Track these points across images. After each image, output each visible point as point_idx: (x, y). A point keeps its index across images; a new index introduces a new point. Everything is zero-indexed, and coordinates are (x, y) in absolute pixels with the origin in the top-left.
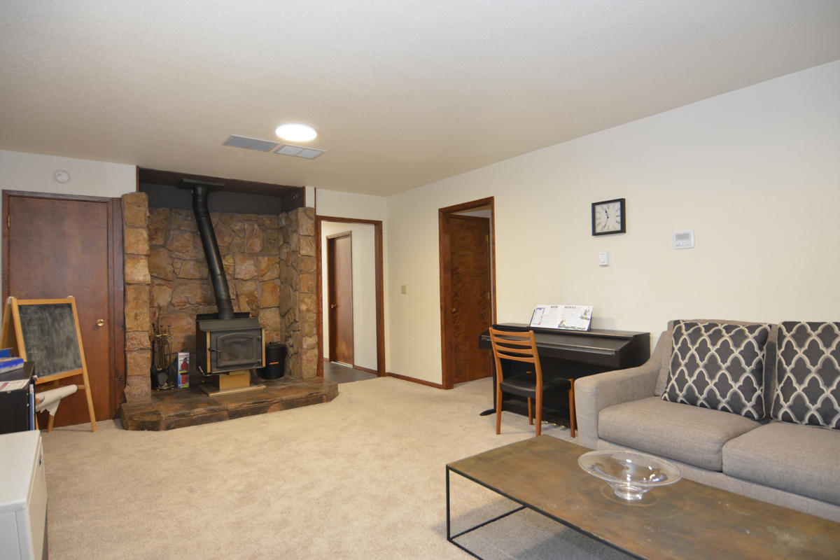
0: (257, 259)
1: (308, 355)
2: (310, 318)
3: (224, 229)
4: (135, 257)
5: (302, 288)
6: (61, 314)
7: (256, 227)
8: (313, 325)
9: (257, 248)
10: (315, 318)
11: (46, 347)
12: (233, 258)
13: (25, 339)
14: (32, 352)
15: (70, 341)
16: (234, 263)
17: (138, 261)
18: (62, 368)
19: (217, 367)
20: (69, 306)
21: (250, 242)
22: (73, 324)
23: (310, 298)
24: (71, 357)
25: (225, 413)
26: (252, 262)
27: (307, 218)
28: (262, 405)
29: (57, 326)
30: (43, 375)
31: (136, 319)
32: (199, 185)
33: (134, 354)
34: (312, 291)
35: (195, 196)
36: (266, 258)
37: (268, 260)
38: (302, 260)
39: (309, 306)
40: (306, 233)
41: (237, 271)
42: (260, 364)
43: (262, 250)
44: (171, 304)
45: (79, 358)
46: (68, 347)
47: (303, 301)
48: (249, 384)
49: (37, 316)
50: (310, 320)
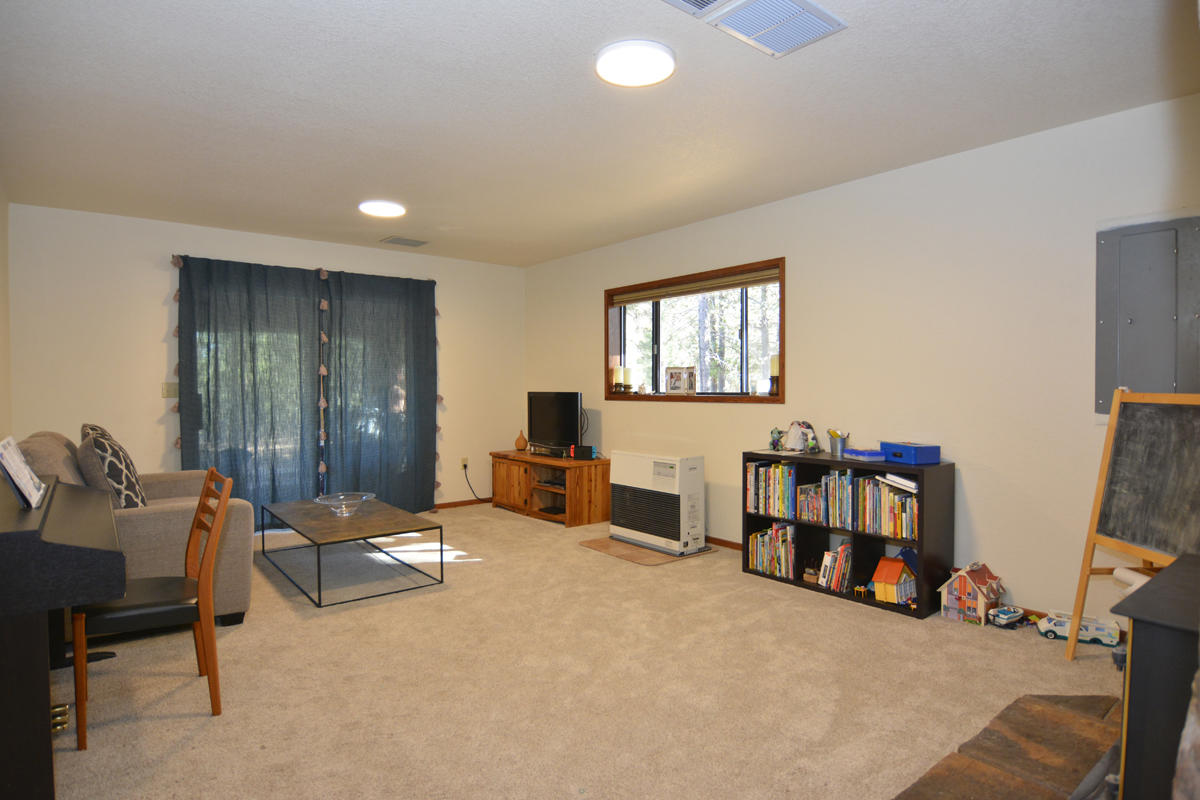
11: (1148, 490)
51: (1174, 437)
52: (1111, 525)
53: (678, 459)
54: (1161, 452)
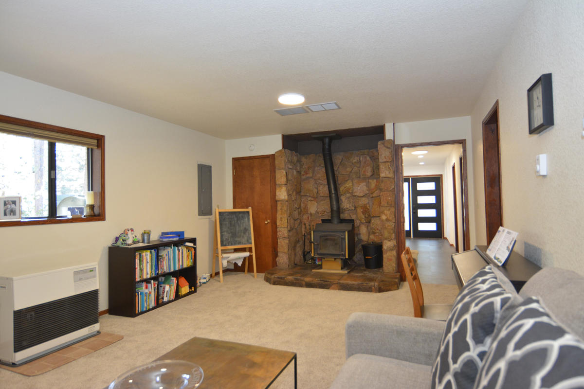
0: (368, 181)
1: (388, 254)
2: (388, 226)
3: (347, 163)
4: (280, 186)
5: (383, 203)
6: (242, 216)
7: (368, 158)
8: (392, 232)
9: (369, 174)
10: (393, 226)
11: (232, 232)
12: (352, 182)
13: (221, 228)
14: (224, 234)
15: (246, 230)
16: (353, 185)
17: (282, 188)
18: (240, 243)
19: (318, 254)
20: (248, 212)
21: (364, 169)
22: (249, 222)
23: (389, 210)
24: (246, 238)
25: (304, 283)
26: (365, 184)
27: (385, 148)
28: (326, 283)
29: (239, 222)
30: (228, 245)
31: (281, 221)
32: (325, 137)
33: (281, 240)
34: (391, 205)
35: (324, 144)
36: (375, 180)
37: (376, 181)
38: (382, 181)
39: (388, 216)
40: (385, 160)
41: (355, 191)
42: (345, 255)
43: (373, 175)
44: (317, 212)
45: (251, 239)
46: (244, 233)
47: (383, 212)
48: (340, 268)
49: (228, 217)
50: (389, 228)
51: (235, 219)
52: (224, 243)
53: (97, 263)
54: (233, 223)
